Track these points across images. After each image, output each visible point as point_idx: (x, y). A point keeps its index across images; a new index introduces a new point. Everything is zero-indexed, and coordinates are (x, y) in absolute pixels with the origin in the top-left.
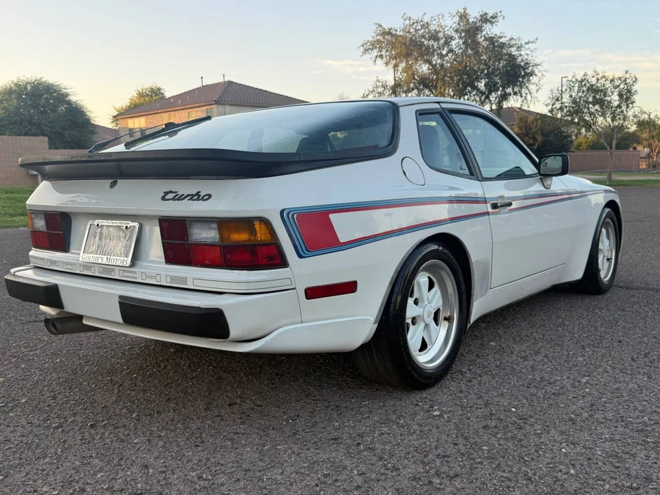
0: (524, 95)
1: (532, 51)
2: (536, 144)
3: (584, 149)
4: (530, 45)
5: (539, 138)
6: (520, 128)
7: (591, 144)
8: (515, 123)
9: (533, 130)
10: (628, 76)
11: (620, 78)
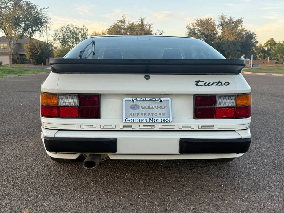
0: (41, 31)
1: (46, 12)
2: (39, 53)
3: (55, 56)
4: (45, 10)
5: (40, 51)
6: (30, 46)
7: (58, 54)
8: (27, 43)
9: (36, 47)
10: (84, 28)
11: (81, 29)
